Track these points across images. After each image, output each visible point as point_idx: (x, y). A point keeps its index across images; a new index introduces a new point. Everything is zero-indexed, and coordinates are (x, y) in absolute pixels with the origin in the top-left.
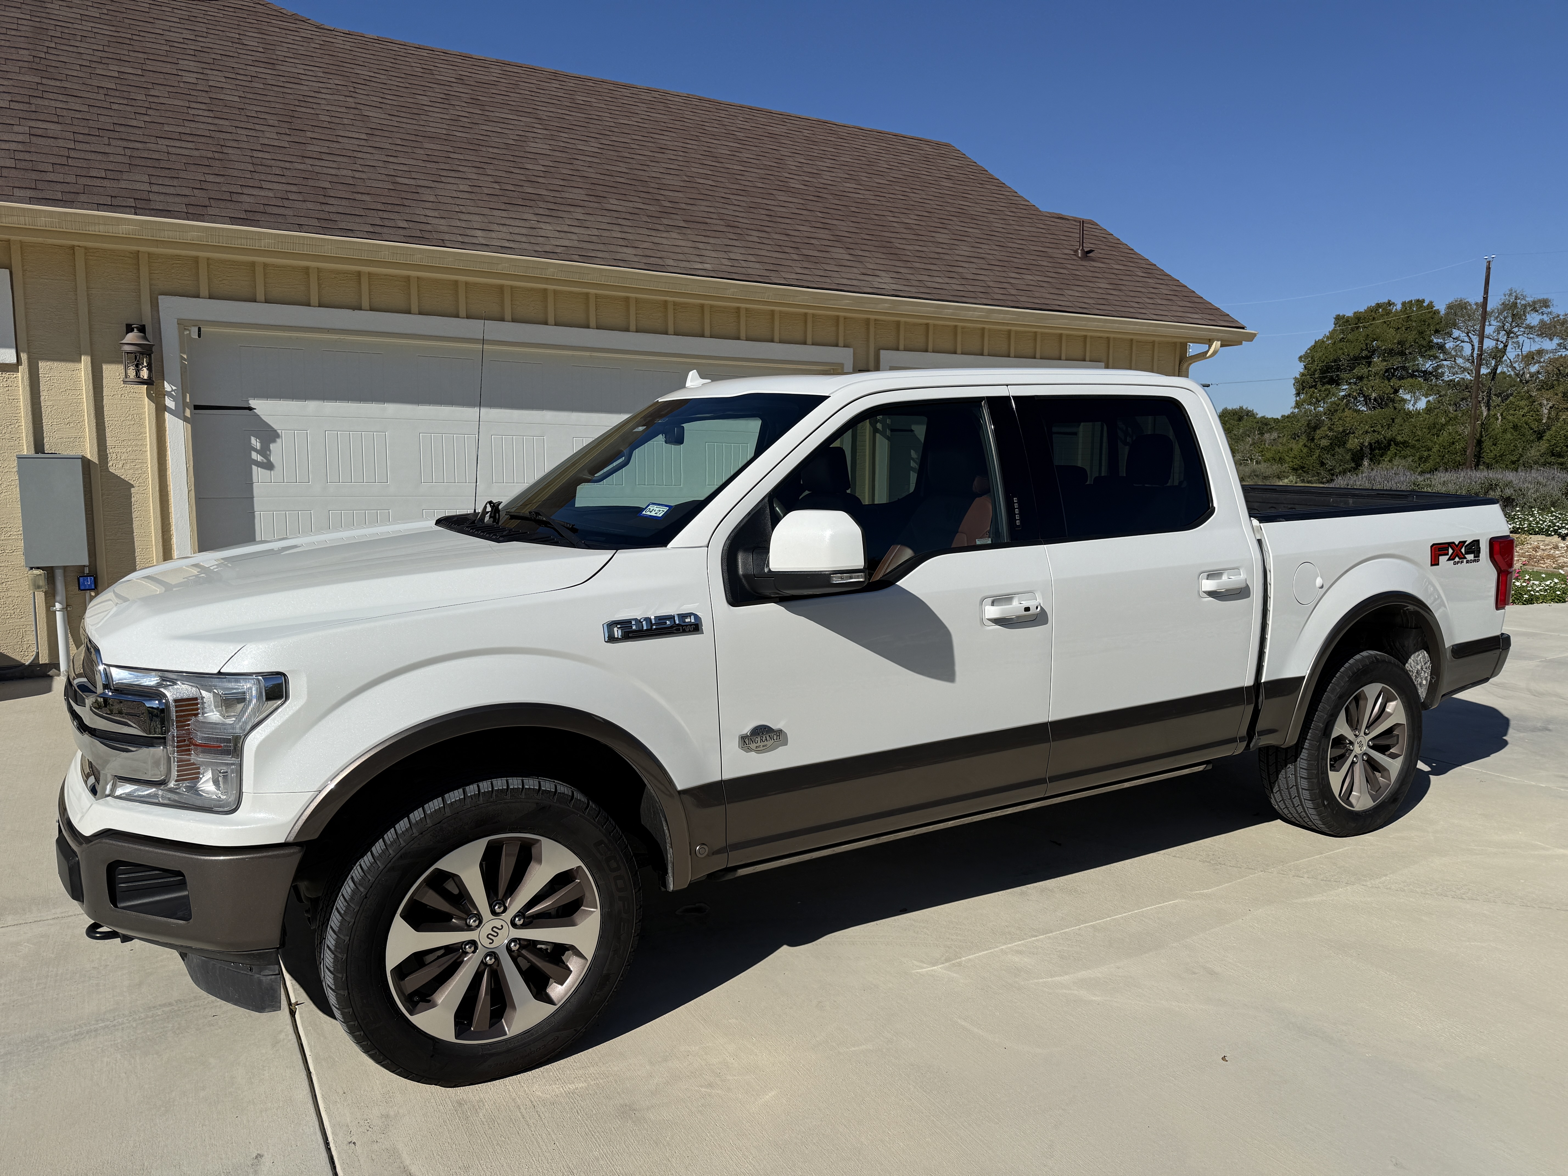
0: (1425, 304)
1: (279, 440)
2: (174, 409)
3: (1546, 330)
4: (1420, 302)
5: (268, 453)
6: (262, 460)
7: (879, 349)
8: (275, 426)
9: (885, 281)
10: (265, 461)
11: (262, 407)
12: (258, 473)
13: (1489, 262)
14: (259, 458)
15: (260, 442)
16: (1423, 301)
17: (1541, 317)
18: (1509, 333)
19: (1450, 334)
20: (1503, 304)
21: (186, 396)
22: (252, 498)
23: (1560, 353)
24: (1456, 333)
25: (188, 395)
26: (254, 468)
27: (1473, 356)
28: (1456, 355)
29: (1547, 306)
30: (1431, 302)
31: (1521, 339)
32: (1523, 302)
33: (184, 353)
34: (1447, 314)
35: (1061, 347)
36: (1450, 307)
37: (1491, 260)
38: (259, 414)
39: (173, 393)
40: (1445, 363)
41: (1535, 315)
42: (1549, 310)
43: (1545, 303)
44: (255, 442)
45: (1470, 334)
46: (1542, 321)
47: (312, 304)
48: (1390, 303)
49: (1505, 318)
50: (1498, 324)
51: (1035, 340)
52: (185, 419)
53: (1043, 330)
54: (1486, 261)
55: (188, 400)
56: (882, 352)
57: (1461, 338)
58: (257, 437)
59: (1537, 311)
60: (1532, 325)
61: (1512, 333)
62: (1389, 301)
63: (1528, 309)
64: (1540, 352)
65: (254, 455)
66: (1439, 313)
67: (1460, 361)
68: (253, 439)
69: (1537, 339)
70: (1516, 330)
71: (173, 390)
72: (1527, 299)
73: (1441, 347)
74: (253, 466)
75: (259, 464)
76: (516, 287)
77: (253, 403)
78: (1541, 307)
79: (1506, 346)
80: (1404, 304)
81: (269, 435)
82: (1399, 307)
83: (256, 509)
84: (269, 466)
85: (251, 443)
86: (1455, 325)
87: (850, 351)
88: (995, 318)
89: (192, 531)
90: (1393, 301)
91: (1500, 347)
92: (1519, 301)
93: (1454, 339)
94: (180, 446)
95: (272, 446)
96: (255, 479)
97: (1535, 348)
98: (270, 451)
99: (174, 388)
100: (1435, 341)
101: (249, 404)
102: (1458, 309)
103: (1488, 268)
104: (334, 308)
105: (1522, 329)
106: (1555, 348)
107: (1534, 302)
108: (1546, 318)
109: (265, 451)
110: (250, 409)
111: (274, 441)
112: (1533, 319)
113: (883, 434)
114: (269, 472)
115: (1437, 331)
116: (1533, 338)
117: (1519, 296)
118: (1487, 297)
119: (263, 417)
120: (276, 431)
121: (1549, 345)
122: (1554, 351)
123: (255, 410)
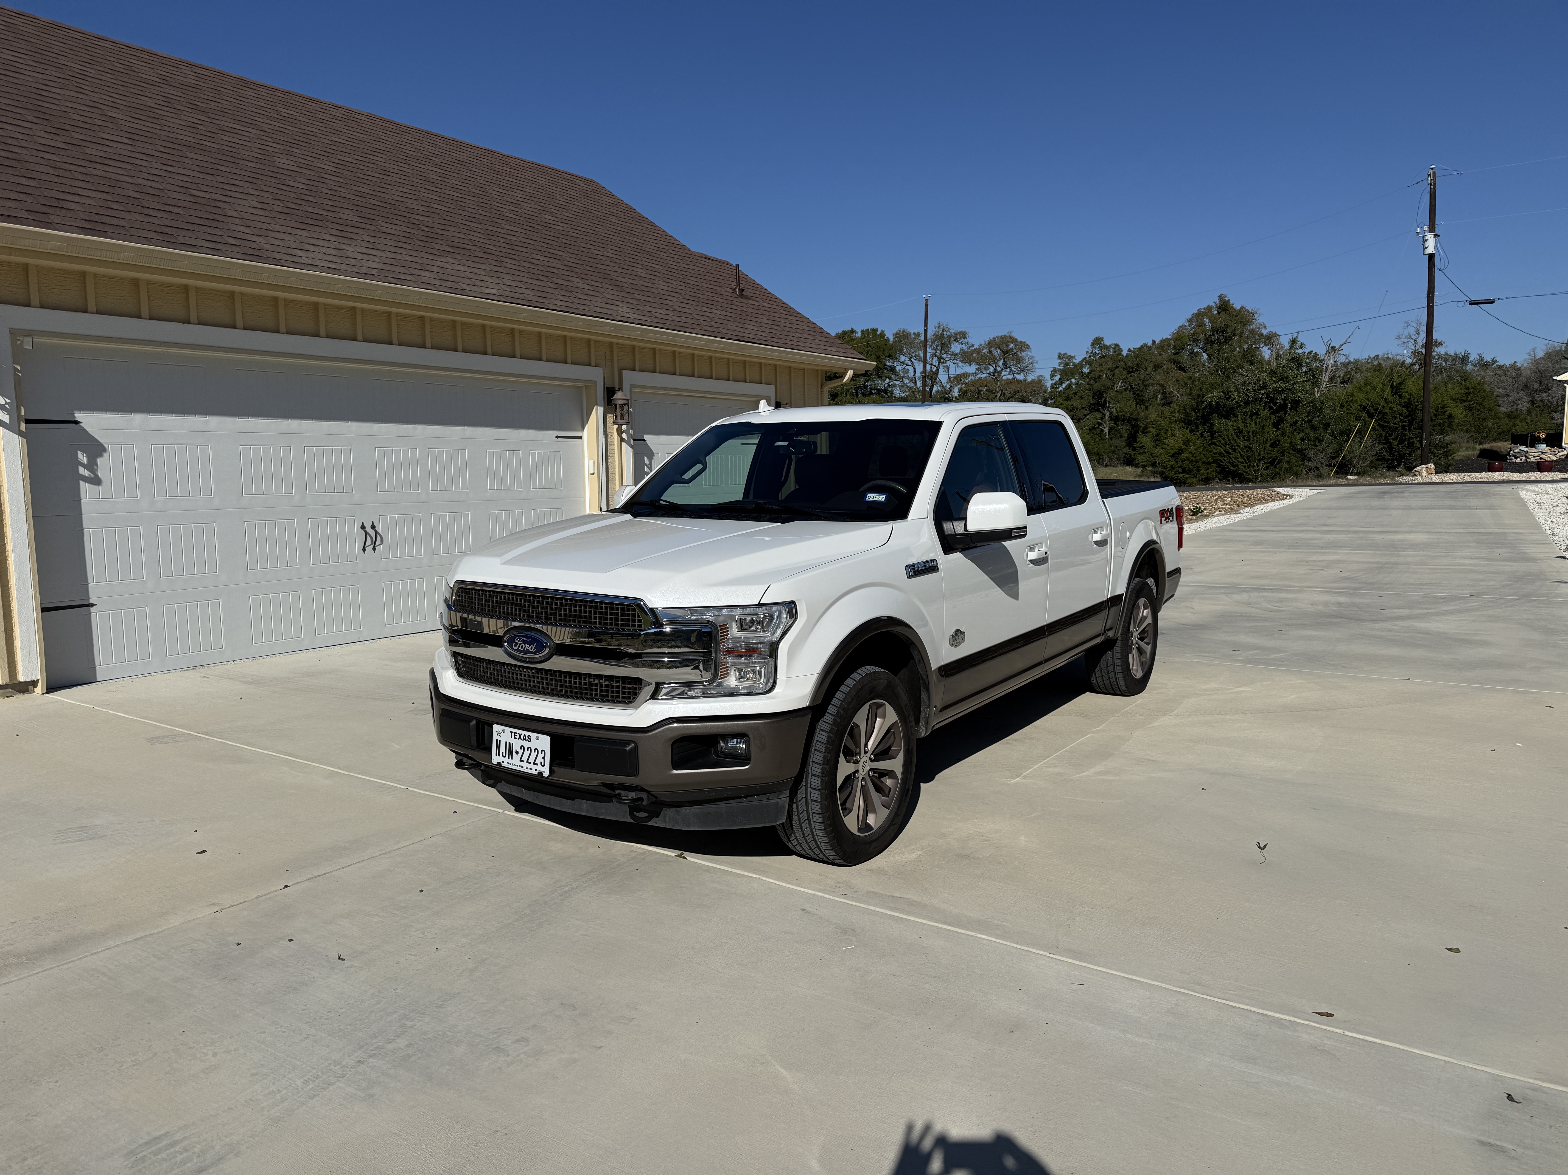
0: (878, 333)
1: (105, 455)
2: (8, 422)
3: (966, 357)
4: (874, 331)
5: (95, 467)
6: (89, 475)
7: (622, 369)
8: (102, 441)
9: (623, 309)
10: (92, 476)
11: (88, 420)
12: (85, 489)
13: (927, 300)
14: (87, 473)
15: (87, 457)
16: (876, 330)
17: (961, 346)
18: (940, 358)
19: (897, 359)
20: (934, 334)
21: (20, 408)
22: (80, 515)
23: (979, 376)
24: (902, 358)
25: (22, 408)
26: (82, 483)
27: (915, 378)
28: (903, 377)
29: (965, 338)
30: (883, 331)
31: (948, 363)
32: (948, 333)
33: (17, 364)
34: (895, 341)
35: (745, 371)
36: (896, 335)
37: (928, 298)
38: (85, 428)
39: (7, 406)
40: (897, 383)
41: (956, 344)
42: (966, 341)
43: (964, 335)
44: (82, 457)
45: (912, 359)
46: (962, 349)
47: (143, 316)
48: (853, 331)
49: (937, 346)
50: (933, 351)
51: (728, 365)
52: (20, 434)
53: (751, 359)
54: (924, 299)
55: (23, 414)
56: (624, 372)
57: (906, 362)
58: (83, 451)
59: (958, 341)
60: (956, 352)
61: (943, 359)
62: (852, 329)
63: (952, 339)
64: (965, 375)
65: (82, 471)
66: (889, 340)
67: (906, 381)
68: (80, 454)
69: (960, 364)
70: (944, 356)
71: (6, 403)
72: (951, 331)
73: (893, 370)
74: (81, 482)
75: (87, 480)
76: (329, 305)
77: (79, 416)
78: (960, 338)
79: (938, 369)
80: (863, 332)
81: (96, 449)
82: (859, 335)
83: (84, 526)
84: (96, 481)
85: (77, 458)
86: (901, 352)
87: (600, 371)
88: (713, 347)
89: (31, 550)
90: (855, 329)
91: (934, 371)
92: (945, 333)
93: (901, 363)
94: (16, 462)
95: (99, 461)
96: (83, 495)
97: (960, 371)
98: (97, 465)
99: (8, 401)
100: (888, 364)
101: (75, 417)
102: (903, 337)
103: (926, 305)
104: (160, 320)
105: (949, 356)
106: (974, 372)
107: (956, 334)
108: (965, 347)
109: (92, 466)
110: (77, 422)
111: (101, 455)
112: (956, 348)
113: (628, 443)
114: (97, 487)
115: (889, 356)
116: (957, 363)
117: (945, 329)
118: (927, 329)
119: (89, 431)
120: (102, 445)
121: (972, 369)
122: (975, 374)
123: (81, 424)
